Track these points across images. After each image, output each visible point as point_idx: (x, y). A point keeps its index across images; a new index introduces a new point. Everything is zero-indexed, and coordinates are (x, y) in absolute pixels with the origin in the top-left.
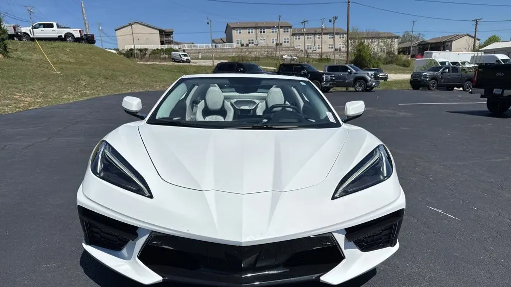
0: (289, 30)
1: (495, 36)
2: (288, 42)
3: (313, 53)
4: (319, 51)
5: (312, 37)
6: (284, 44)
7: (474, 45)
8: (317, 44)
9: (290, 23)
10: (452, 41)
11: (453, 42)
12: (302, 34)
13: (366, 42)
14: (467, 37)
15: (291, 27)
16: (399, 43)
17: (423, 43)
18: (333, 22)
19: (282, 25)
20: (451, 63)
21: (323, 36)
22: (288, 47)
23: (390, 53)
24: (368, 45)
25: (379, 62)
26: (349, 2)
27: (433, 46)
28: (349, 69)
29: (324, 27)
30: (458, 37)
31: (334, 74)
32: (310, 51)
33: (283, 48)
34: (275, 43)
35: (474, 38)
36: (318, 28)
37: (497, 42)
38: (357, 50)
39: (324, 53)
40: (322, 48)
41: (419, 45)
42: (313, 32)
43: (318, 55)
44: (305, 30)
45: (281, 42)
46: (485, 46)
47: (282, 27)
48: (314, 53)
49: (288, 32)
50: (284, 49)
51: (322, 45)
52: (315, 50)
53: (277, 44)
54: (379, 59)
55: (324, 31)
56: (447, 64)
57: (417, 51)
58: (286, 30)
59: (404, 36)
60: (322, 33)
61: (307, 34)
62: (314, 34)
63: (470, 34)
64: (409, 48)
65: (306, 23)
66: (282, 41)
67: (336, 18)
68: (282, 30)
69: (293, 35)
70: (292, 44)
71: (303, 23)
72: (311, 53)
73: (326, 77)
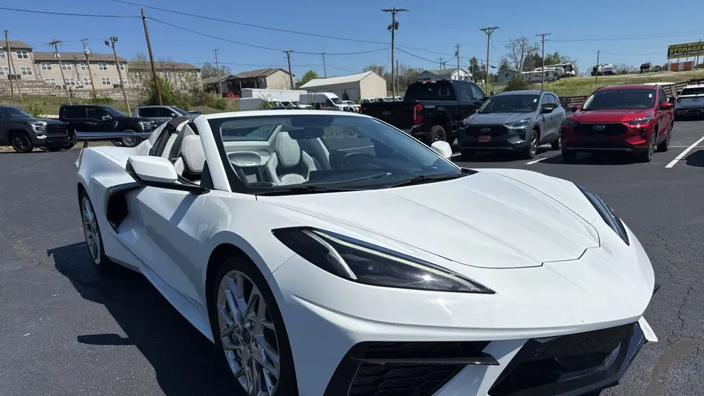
0: (28, 54)
1: (311, 72)
2: (30, 73)
3: (78, 91)
4: (89, 87)
5: (71, 66)
6: (23, 77)
7: (292, 82)
8: (82, 78)
9: (27, 43)
10: (265, 76)
11: (267, 78)
12: (56, 62)
13: (161, 75)
14: (280, 73)
15: (30, 50)
16: (203, 78)
17: (231, 78)
18: (111, 44)
19: (13, 46)
20: (283, 103)
21: (90, 65)
22: (32, 82)
23: (195, 91)
24: (166, 80)
25: (186, 102)
26: (144, 18)
27: (245, 82)
28: (173, 113)
29: (88, 52)
30: (271, 71)
31: (154, 120)
32: (74, 88)
33: (24, 82)
34: (6, 75)
35: (290, 73)
36: (80, 53)
37: (315, 78)
38: (152, 87)
39: (100, 90)
40: (92, 83)
41: (228, 81)
42: (72, 59)
43: (88, 93)
44: (59, 56)
45: (17, 74)
46: (304, 83)
47: (13, 49)
48: (81, 91)
49: (26, 57)
50: (25, 84)
51: (91, 79)
52: (82, 87)
53: (10, 77)
54: (185, 99)
55: (90, 59)
56: (277, 104)
57: (227, 89)
58: (22, 54)
59: (204, 68)
60: (88, 60)
61: (64, 62)
62: (75, 62)
63: (283, 68)
64: (215, 85)
65: (58, 45)
66: (19, 72)
67: (115, 40)
68: (14, 54)
69: (37, 62)
70: (39, 77)
71: (52, 44)
72: (75, 91)
73: (144, 124)
